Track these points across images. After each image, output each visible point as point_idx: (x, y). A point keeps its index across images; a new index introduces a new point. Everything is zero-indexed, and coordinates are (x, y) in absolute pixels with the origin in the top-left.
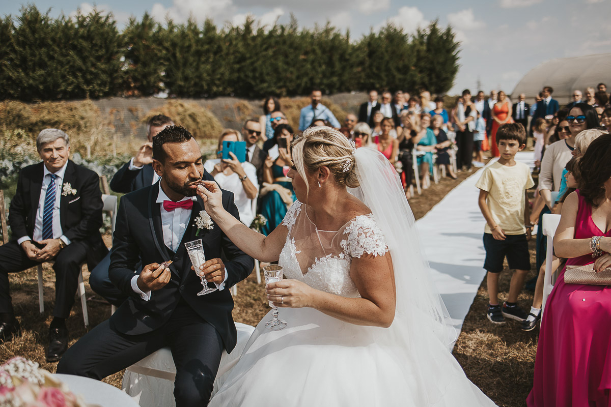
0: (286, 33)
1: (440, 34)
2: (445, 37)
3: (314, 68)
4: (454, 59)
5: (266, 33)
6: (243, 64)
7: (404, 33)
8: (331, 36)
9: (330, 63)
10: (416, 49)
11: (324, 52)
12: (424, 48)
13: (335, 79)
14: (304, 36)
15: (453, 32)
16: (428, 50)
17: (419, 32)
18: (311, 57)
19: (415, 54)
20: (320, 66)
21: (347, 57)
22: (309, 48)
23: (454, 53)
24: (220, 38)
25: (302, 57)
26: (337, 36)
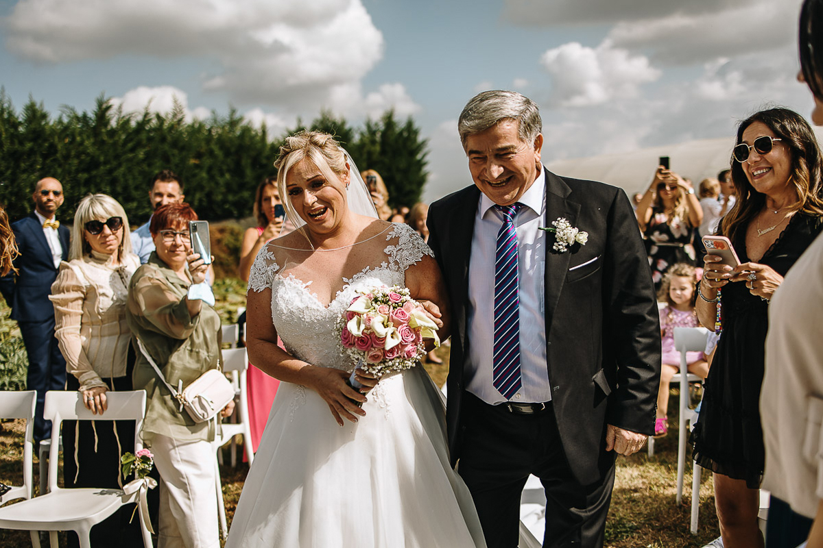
0: (166, 125)
1: (398, 130)
2: (405, 134)
3: (212, 178)
4: (420, 164)
5: (133, 124)
6: (94, 173)
7: (347, 127)
8: (238, 132)
9: (238, 171)
10: (365, 150)
11: (227, 153)
12: (378, 148)
13: (246, 194)
14: (196, 129)
15: (416, 125)
16: (383, 152)
17: (369, 126)
18: (207, 161)
19: (365, 156)
20: (222, 175)
21: (264, 161)
22: (204, 148)
23: (419, 157)
24: (53, 131)
25: (192, 161)
26: (247, 130)
